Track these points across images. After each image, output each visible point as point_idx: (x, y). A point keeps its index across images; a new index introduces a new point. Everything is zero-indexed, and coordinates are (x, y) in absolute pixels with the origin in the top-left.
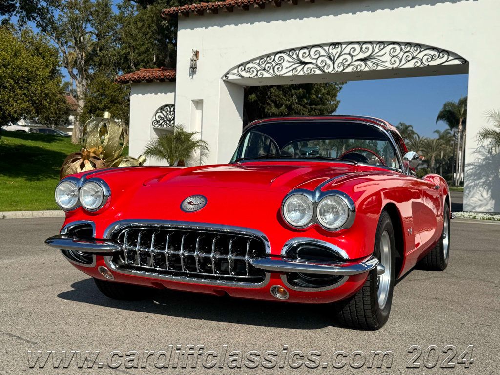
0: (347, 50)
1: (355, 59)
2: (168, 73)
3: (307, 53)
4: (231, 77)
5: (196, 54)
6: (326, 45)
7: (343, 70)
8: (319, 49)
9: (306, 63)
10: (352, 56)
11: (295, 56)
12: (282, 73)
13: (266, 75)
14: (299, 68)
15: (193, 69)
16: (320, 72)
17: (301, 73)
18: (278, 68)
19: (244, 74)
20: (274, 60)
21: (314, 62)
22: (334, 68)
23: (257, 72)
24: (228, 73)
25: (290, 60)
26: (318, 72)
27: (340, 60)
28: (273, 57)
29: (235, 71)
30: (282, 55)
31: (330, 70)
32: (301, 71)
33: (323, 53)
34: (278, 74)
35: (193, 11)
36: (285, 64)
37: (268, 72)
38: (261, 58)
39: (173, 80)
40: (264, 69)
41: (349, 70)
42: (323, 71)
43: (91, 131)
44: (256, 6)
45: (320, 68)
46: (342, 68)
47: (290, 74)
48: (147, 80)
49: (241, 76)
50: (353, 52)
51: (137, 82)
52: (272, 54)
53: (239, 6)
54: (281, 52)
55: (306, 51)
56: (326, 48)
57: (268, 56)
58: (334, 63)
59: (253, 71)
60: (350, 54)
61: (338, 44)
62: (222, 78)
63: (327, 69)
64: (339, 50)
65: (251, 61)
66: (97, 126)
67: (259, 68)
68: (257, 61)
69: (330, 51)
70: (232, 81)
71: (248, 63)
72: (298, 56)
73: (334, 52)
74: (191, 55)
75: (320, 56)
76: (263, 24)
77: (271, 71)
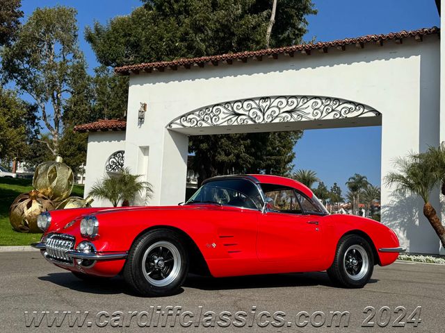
0: (275, 104)
1: (282, 111)
2: (119, 124)
3: (241, 106)
4: (174, 126)
5: (144, 106)
6: (256, 99)
7: (272, 120)
8: (251, 102)
9: (239, 115)
10: (279, 109)
11: (230, 108)
12: (218, 123)
13: (205, 125)
14: (234, 119)
15: (141, 119)
16: (252, 123)
17: (236, 123)
18: (215, 119)
19: (185, 124)
20: (212, 111)
21: (247, 113)
22: (264, 119)
23: (197, 122)
24: (171, 123)
25: (226, 111)
26: (250, 122)
27: (269, 112)
28: (211, 109)
29: (178, 121)
30: (219, 107)
31: (260, 121)
32: (235, 121)
33: (254, 105)
34: (215, 124)
35: (141, 69)
36: (222, 116)
37: (206, 122)
38: (200, 110)
39: (124, 129)
40: (203, 120)
41: (277, 120)
42: (255, 122)
43: (41, 174)
44: (196, 65)
45: (251, 119)
46: (270, 119)
47: (226, 124)
48: (101, 129)
49: (183, 125)
50: (281, 105)
51: (94, 131)
52: (210, 106)
53: (181, 65)
54: (218, 105)
55: (240, 104)
56: (257, 102)
57: (207, 108)
58: (264, 115)
59: (194, 122)
60: (277, 107)
61: (267, 98)
62: (166, 127)
63: (258, 119)
64: (268, 103)
65: (192, 113)
66: (47, 168)
67: (198, 119)
68: (197, 113)
69: (261, 104)
70: (178, 130)
71: (189, 114)
72: (232, 108)
73: (264, 105)
74: (139, 107)
75: (251, 109)
76: (203, 80)
77: (209, 121)
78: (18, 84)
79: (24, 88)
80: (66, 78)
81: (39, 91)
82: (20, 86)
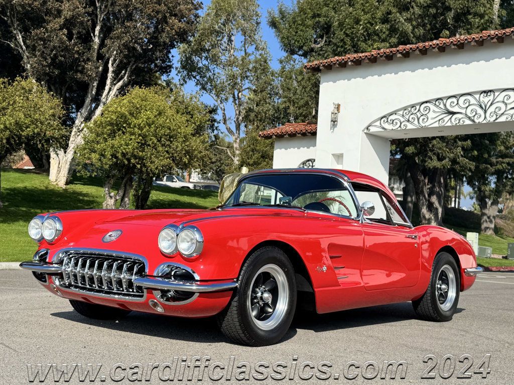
0: (500, 98)
1: (509, 107)
2: (309, 128)
3: (456, 102)
4: (373, 129)
5: (338, 107)
6: (476, 93)
7: (496, 119)
8: (469, 97)
9: (453, 113)
10: (506, 104)
11: (442, 106)
12: (427, 124)
13: (410, 126)
14: (447, 119)
15: (334, 122)
16: (470, 122)
17: (449, 124)
18: (423, 119)
19: (387, 126)
20: (419, 110)
21: (463, 111)
22: (485, 118)
23: (401, 124)
24: (369, 126)
25: (437, 109)
26: (468, 122)
27: (492, 109)
28: (418, 107)
29: (378, 123)
30: (428, 104)
31: (481, 120)
32: (448, 121)
33: (473, 101)
34: (424, 125)
35: (335, 64)
36: (431, 115)
37: (412, 123)
38: (405, 109)
39: (314, 134)
40: (408, 121)
41: (503, 119)
42: (473, 121)
43: (228, 186)
44: (399, 55)
45: (469, 118)
46: (494, 117)
47: (436, 125)
48: (289, 135)
49: (383, 128)
50: (508, 99)
51: (280, 137)
52: (417, 104)
53: (381, 56)
54: (426, 102)
55: (454, 100)
56: (477, 96)
57: (413, 106)
58: (485, 112)
59: (396, 123)
60: (503, 102)
61: (490, 91)
62: (363, 131)
63: (478, 118)
64: (491, 98)
65: (395, 113)
66: (233, 180)
67: (402, 120)
68: (401, 113)
69: (482, 99)
70: (375, 134)
71: (391, 114)
72: (445, 105)
73: (485, 100)
74: (332, 108)
75: (469, 105)
76: (408, 73)
77: (416, 122)
78: (197, 84)
79: (204, 88)
80: (248, 74)
81: (218, 91)
82: (199, 87)
